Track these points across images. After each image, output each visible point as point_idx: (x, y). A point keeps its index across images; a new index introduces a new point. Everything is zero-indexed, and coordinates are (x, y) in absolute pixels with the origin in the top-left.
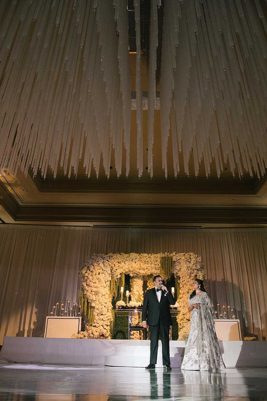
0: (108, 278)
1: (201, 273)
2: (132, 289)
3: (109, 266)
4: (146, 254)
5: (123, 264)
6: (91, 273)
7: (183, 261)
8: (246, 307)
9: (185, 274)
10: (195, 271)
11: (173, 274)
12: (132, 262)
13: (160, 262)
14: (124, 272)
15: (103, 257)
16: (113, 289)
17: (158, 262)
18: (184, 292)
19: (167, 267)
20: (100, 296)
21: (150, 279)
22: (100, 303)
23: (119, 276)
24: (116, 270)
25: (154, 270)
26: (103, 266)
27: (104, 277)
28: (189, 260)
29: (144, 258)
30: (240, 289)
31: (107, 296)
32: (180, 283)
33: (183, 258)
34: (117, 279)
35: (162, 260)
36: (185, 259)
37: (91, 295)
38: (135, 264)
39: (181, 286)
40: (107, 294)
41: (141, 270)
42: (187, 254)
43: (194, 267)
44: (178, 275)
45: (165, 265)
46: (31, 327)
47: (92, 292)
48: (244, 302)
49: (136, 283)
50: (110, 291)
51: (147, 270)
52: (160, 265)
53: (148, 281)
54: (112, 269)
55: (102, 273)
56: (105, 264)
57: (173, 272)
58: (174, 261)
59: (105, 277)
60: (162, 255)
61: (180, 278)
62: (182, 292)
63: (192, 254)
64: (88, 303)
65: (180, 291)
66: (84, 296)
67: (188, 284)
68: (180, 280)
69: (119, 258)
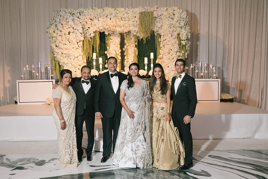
0: (80, 38)
1: (185, 31)
2: (108, 48)
3: (80, 24)
4: (123, 8)
5: (96, 21)
6: (60, 33)
7: (165, 17)
8: (228, 61)
9: (167, 32)
10: (178, 29)
11: (153, 32)
12: (107, 18)
13: (139, 19)
14: (98, 30)
15: (72, 13)
16: (87, 49)
17: (137, 19)
18: (164, 53)
19: (146, 24)
20: (72, 59)
21: (127, 36)
22: (72, 66)
23: (93, 35)
24: (89, 28)
25: (132, 27)
26: (73, 24)
27: (75, 37)
28: (173, 16)
29: (121, 14)
30: (225, 43)
31: (80, 58)
32: (161, 42)
33: (165, 13)
34: (91, 38)
35: (141, 16)
36: (167, 14)
37: (62, 58)
38: (110, 21)
39: (161, 46)
40: (80, 55)
41: (117, 27)
42: (170, 9)
43: (177, 24)
44: (159, 33)
45: (144, 21)
46: (6, 86)
47: (63, 55)
48: (227, 56)
49: (112, 41)
50: (83, 52)
51: (125, 27)
52: (138, 22)
53: (126, 39)
54: (83, 27)
55: (73, 33)
56: (76, 22)
57: (153, 30)
58: (155, 17)
59: (77, 37)
60: (141, 10)
61: (161, 35)
62: (162, 52)
63: (176, 8)
64: (60, 66)
65: (161, 51)
66: (54, 59)
67: (170, 44)
68: (160, 38)
69: (91, 14)
